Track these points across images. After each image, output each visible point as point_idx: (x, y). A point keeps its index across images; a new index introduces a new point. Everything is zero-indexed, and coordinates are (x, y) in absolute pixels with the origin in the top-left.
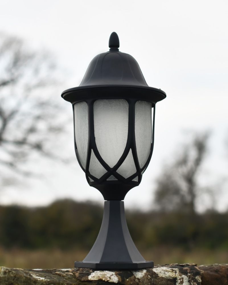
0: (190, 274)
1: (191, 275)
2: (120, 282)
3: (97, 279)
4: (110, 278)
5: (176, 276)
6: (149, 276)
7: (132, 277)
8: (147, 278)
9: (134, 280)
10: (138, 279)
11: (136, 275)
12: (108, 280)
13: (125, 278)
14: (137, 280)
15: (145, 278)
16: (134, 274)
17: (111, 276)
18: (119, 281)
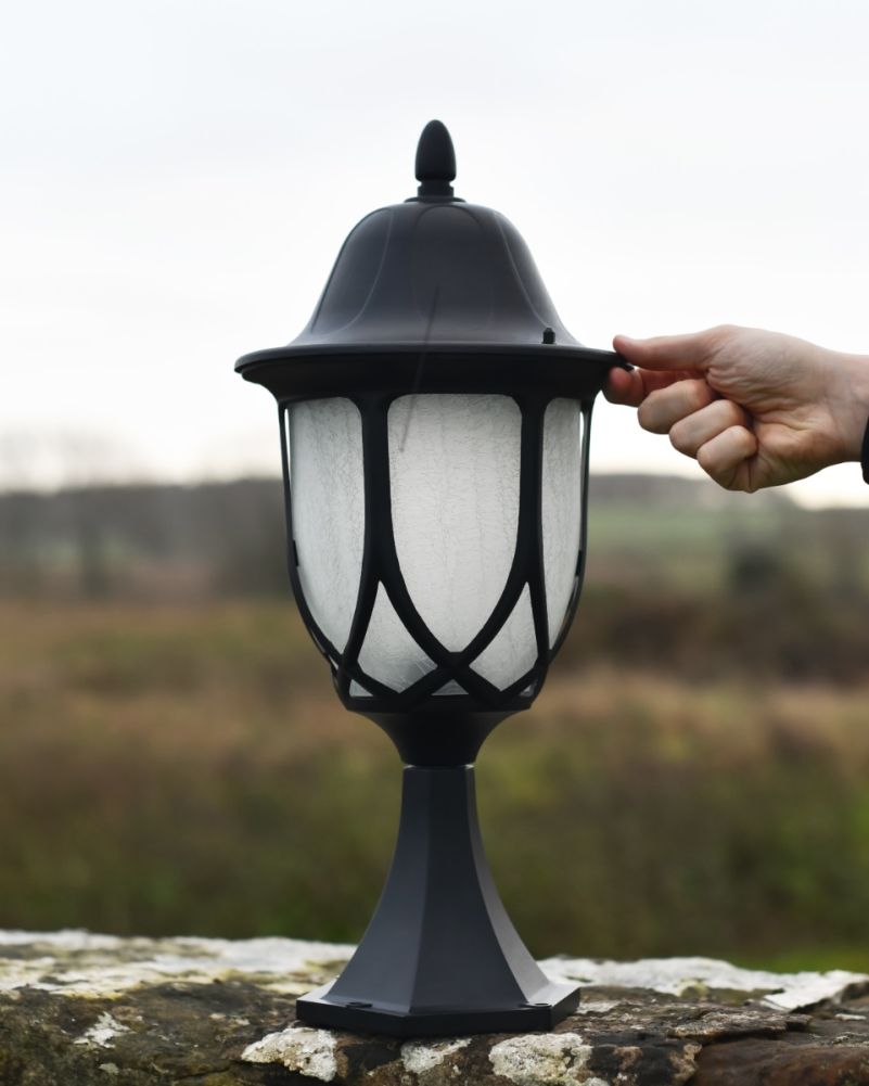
0: (625, 1078)
1: (630, 1079)
2: (341, 1078)
3: (267, 1060)
4: (308, 1060)
5: (562, 1079)
6: (456, 1068)
7: (391, 1067)
8: (447, 1076)
9: (397, 1079)
10: (413, 1075)
11: (409, 1059)
12: (299, 1069)
13: (362, 1066)
14: (407, 1077)
15: (441, 1073)
16: (403, 1054)
17: (316, 1052)
18: (336, 1076)
